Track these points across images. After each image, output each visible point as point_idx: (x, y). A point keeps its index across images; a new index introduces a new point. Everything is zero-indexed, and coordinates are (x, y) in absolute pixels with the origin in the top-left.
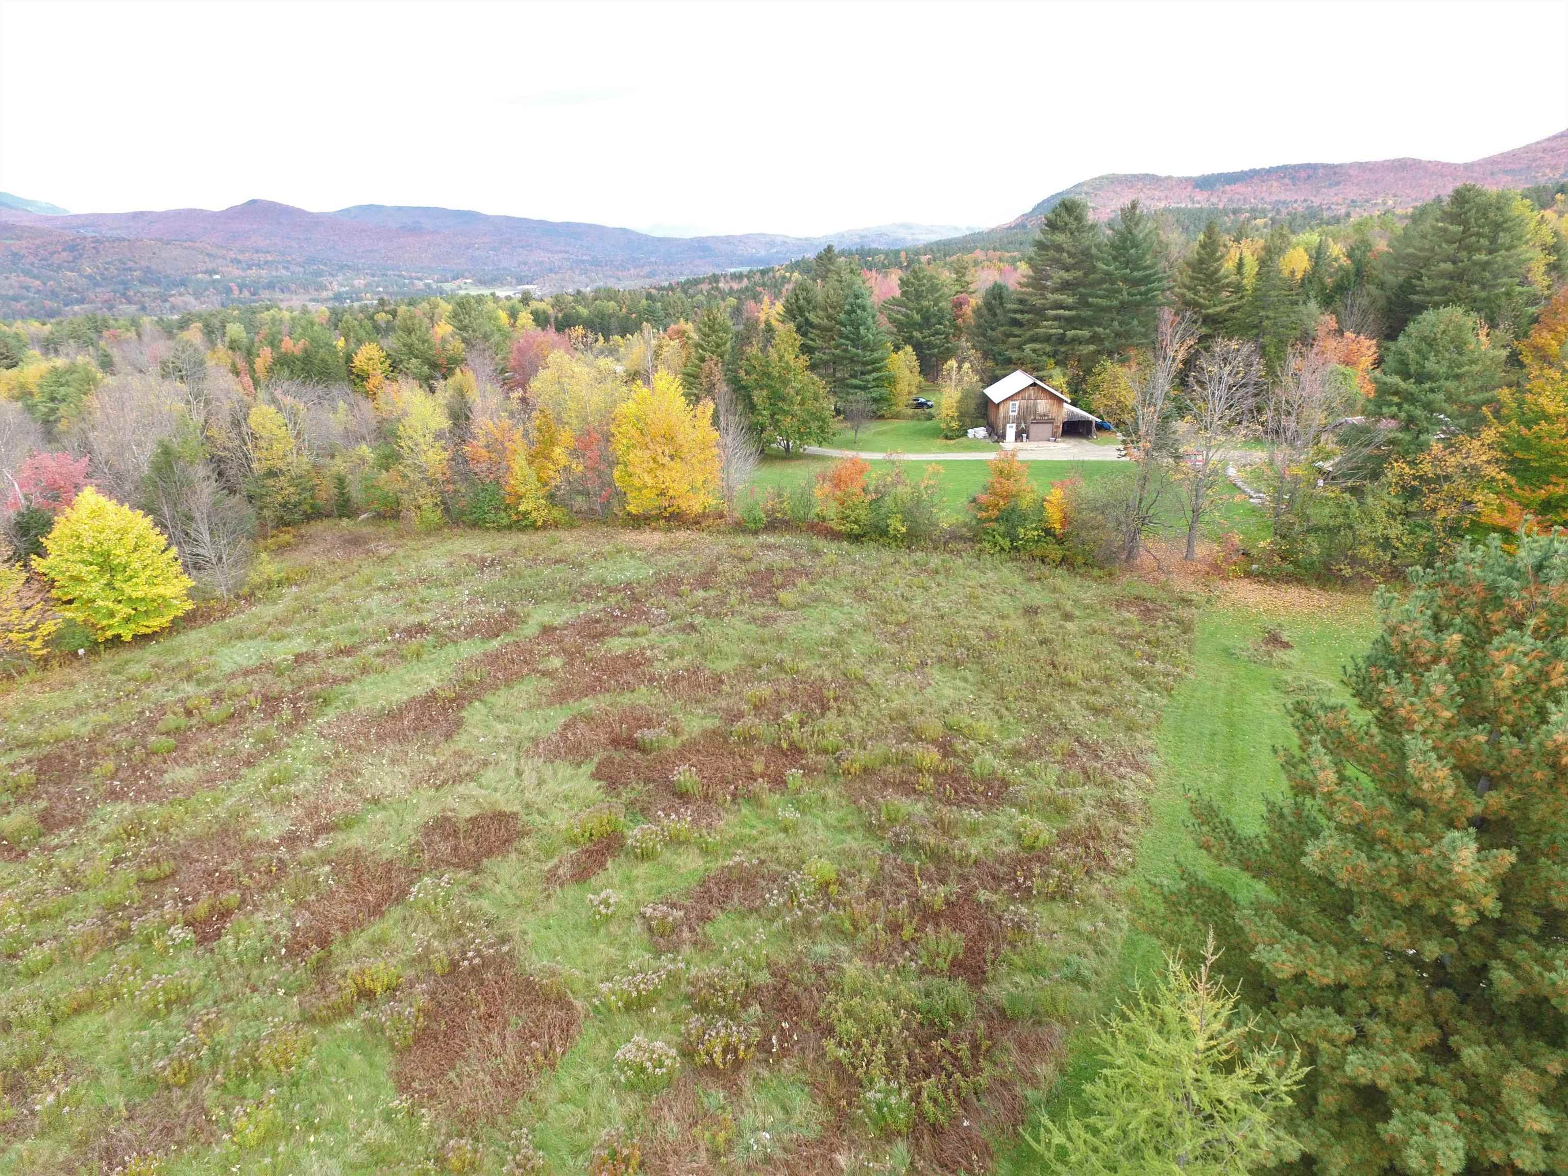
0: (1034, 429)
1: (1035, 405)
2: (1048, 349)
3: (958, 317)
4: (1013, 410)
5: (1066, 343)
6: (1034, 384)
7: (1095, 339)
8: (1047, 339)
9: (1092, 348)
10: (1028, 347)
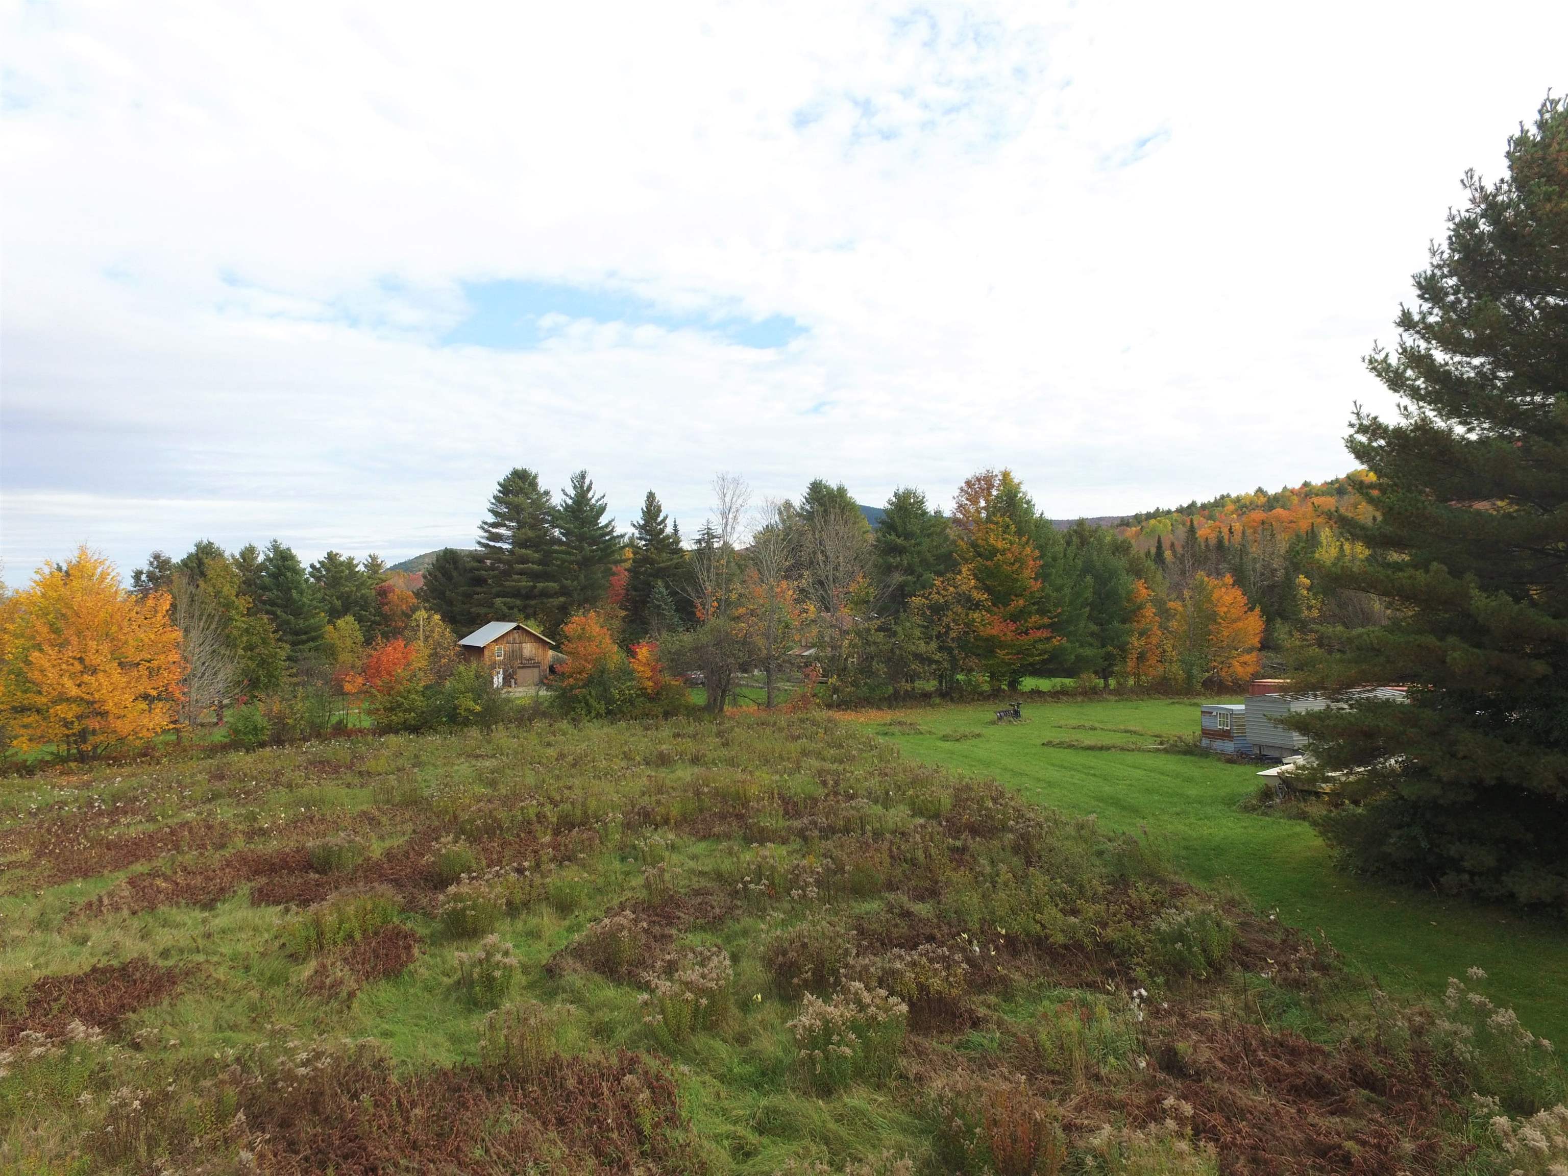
0: (521, 674)
1: (521, 649)
2: (518, 602)
3: (384, 604)
4: (499, 654)
5: (535, 597)
6: (518, 628)
7: (564, 592)
8: (516, 594)
9: (562, 599)
10: (498, 601)
